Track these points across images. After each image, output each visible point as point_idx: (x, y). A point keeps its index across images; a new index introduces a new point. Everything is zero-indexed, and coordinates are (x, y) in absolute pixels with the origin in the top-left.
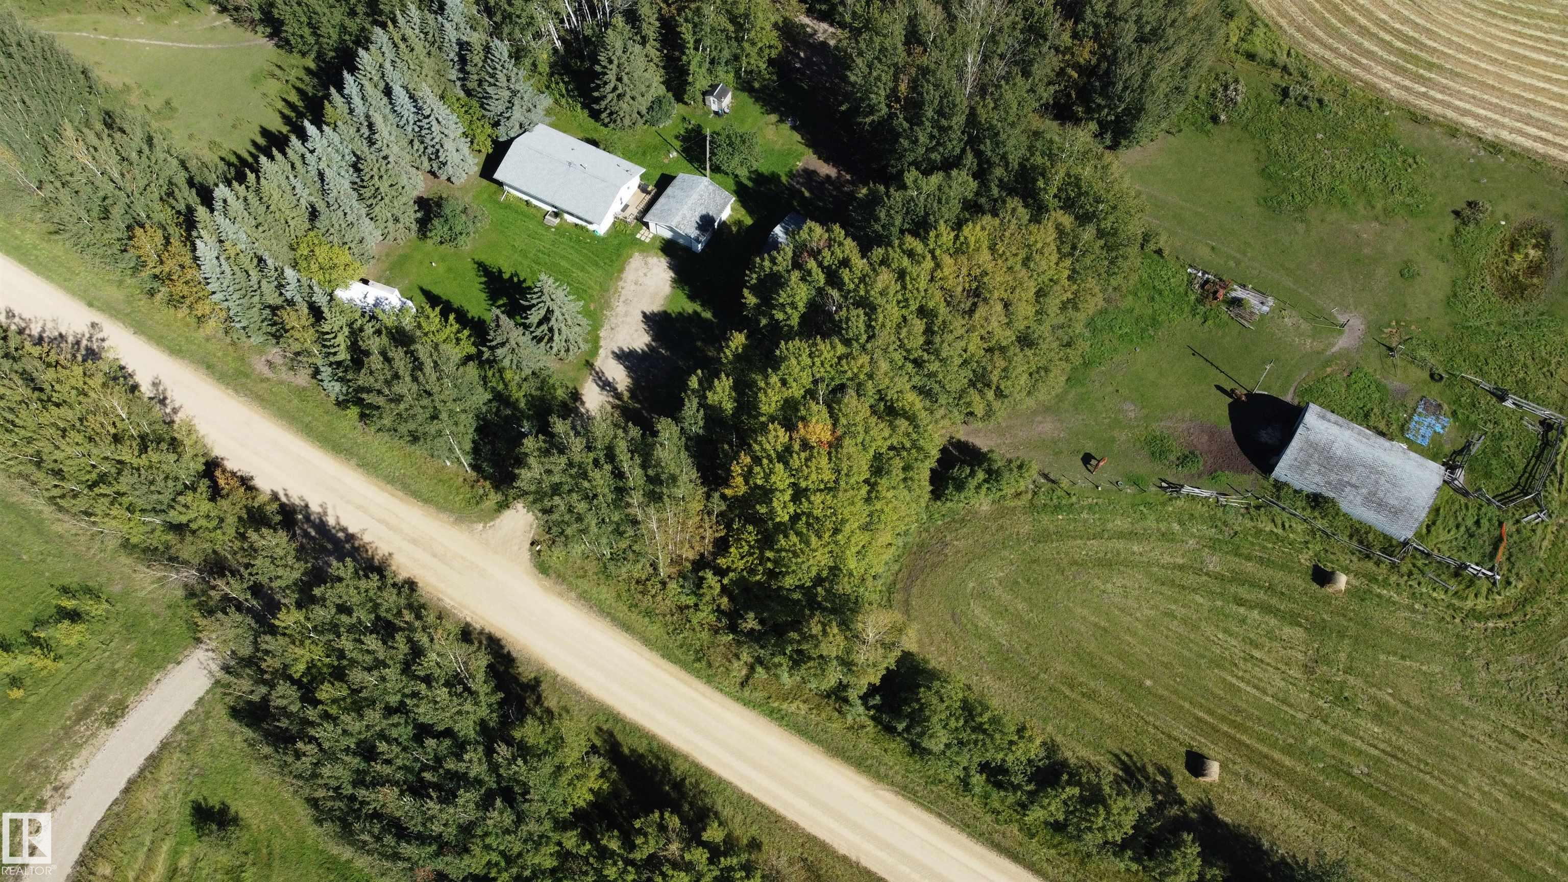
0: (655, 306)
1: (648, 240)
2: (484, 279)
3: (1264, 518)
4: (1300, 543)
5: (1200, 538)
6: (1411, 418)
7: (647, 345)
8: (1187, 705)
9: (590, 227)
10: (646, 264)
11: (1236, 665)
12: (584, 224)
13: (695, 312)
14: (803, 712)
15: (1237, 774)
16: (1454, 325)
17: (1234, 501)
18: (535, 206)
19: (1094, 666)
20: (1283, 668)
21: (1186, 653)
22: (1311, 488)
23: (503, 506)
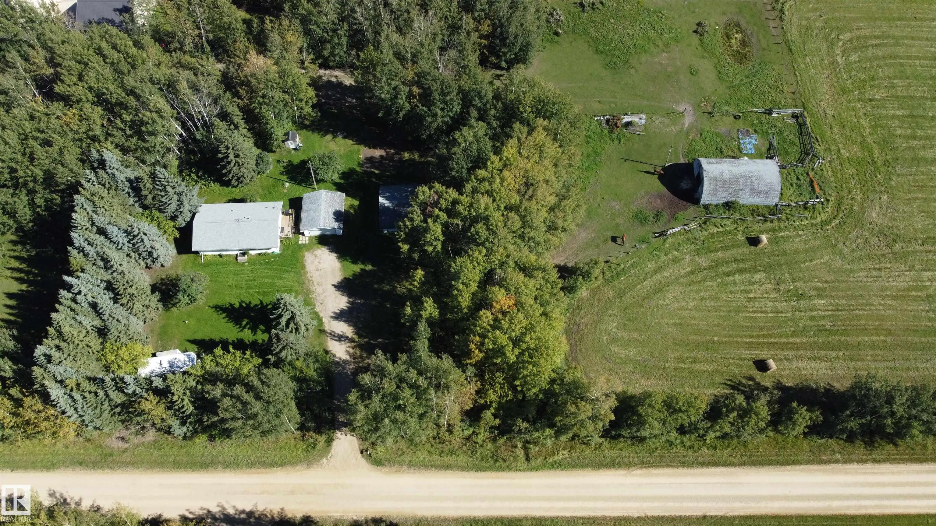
0: (338, 278)
1: (307, 242)
2: (224, 315)
3: (711, 227)
4: (733, 230)
5: (690, 252)
6: (740, 143)
7: (348, 303)
8: (739, 340)
9: (269, 251)
10: (316, 256)
11: (746, 307)
12: (264, 251)
13: (362, 269)
14: (567, 455)
15: (781, 360)
16: (728, 88)
17: (693, 226)
18: (227, 255)
19: (687, 345)
20: (766, 295)
21: (722, 314)
22: (721, 201)
23: (330, 441)
